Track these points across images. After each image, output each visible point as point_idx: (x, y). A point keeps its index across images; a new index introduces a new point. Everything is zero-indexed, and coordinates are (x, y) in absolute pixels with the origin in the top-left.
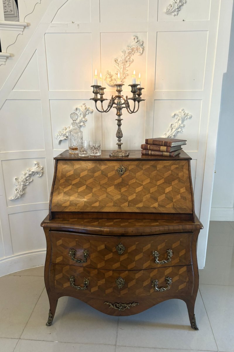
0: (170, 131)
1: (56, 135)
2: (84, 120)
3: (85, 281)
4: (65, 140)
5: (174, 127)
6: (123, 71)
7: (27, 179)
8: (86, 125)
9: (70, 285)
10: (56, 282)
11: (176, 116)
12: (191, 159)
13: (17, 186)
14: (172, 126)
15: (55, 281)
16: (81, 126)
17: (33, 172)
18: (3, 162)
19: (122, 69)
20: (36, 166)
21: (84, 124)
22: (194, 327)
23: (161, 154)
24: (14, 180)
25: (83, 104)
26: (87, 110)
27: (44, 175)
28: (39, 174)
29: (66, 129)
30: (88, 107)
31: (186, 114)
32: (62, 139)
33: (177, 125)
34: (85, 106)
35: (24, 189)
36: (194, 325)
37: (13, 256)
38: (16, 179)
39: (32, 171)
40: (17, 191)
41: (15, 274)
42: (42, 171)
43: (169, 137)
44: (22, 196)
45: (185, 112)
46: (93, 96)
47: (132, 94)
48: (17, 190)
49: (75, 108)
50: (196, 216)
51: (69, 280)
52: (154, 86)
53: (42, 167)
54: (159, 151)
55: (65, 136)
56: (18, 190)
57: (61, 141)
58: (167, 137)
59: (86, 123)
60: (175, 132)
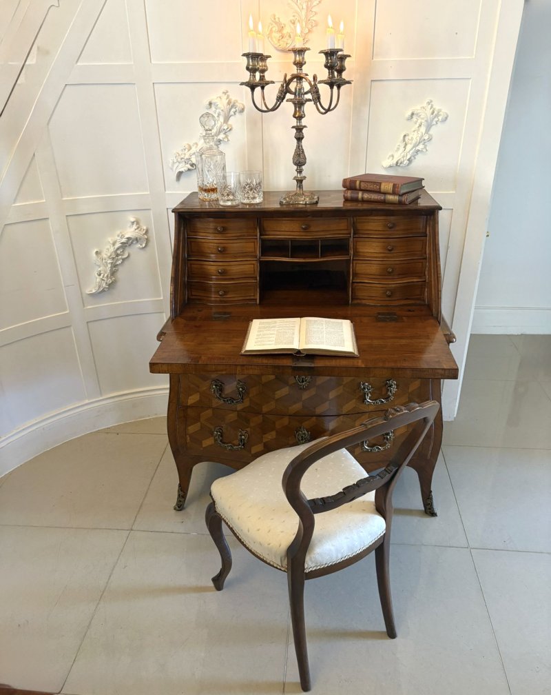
0: (402, 149)
1: (171, 161)
2: (226, 128)
3: (241, 436)
4: (189, 172)
5: (410, 142)
6: (306, 16)
7: (119, 252)
8: (229, 138)
9: (213, 442)
10: (188, 438)
11: (414, 117)
12: (440, 208)
13: (100, 266)
14: (407, 138)
15: (188, 436)
16: (220, 141)
17: (129, 239)
18: (69, 218)
19: (304, 13)
20: (135, 226)
21: (227, 137)
22: (430, 512)
23: (382, 198)
24: (94, 255)
25: (224, 93)
26: (232, 107)
27: (150, 244)
28: (140, 242)
29: (190, 148)
30: (233, 98)
31: (436, 112)
32: (181, 170)
33: (415, 137)
34: (228, 97)
35: (113, 273)
36: (430, 509)
37: (101, 398)
38: (97, 253)
39: (127, 236)
40: (101, 277)
41: (107, 431)
42: (146, 237)
43: (399, 162)
44: (111, 286)
45: (434, 107)
46: (246, 76)
47: (327, 70)
48: (100, 275)
49: (208, 103)
50: (443, 319)
51: (212, 434)
52: (371, 49)
53: (145, 228)
54: (379, 192)
55: (187, 163)
56: (102, 275)
57: (180, 174)
58: (395, 162)
59: (231, 136)
60: (411, 152)
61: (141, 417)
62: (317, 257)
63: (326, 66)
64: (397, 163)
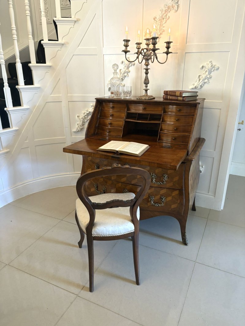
0: (198, 81)
1: (107, 84)
2: (127, 71)
3: (103, 188)
5: (201, 78)
6: (160, 28)
7: (86, 117)
8: (129, 75)
9: (94, 190)
11: (204, 68)
13: (78, 121)
14: (200, 77)
16: (125, 76)
18: (69, 102)
19: (159, 26)
20: (92, 107)
21: (128, 74)
23: (177, 98)
24: (77, 117)
31: (213, 66)
33: (204, 76)
35: (83, 125)
36: (184, 241)
38: (78, 116)
39: (89, 111)
45: (213, 64)
47: (166, 49)
49: (122, 62)
51: (94, 186)
52: (186, 40)
54: (175, 96)
56: (79, 125)
57: (110, 88)
58: (194, 87)
59: (129, 74)
60: (202, 83)
62: (147, 121)
63: (166, 47)
64: (195, 87)
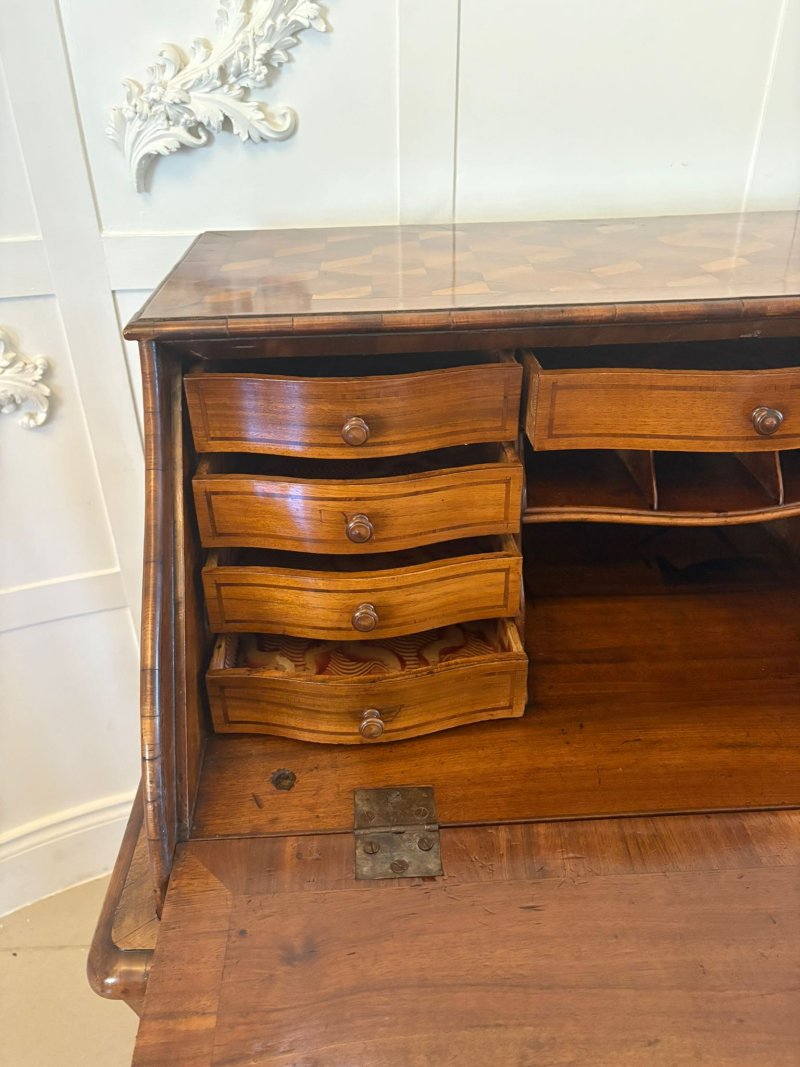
4: (183, 158)
16: (297, 30)
21: (321, 12)
27: (62, 411)
28: (24, 410)
29: (182, 62)
32: (153, 148)
42: (47, 391)
53: (39, 362)
55: (177, 123)
57: (152, 161)
61: (80, 878)
